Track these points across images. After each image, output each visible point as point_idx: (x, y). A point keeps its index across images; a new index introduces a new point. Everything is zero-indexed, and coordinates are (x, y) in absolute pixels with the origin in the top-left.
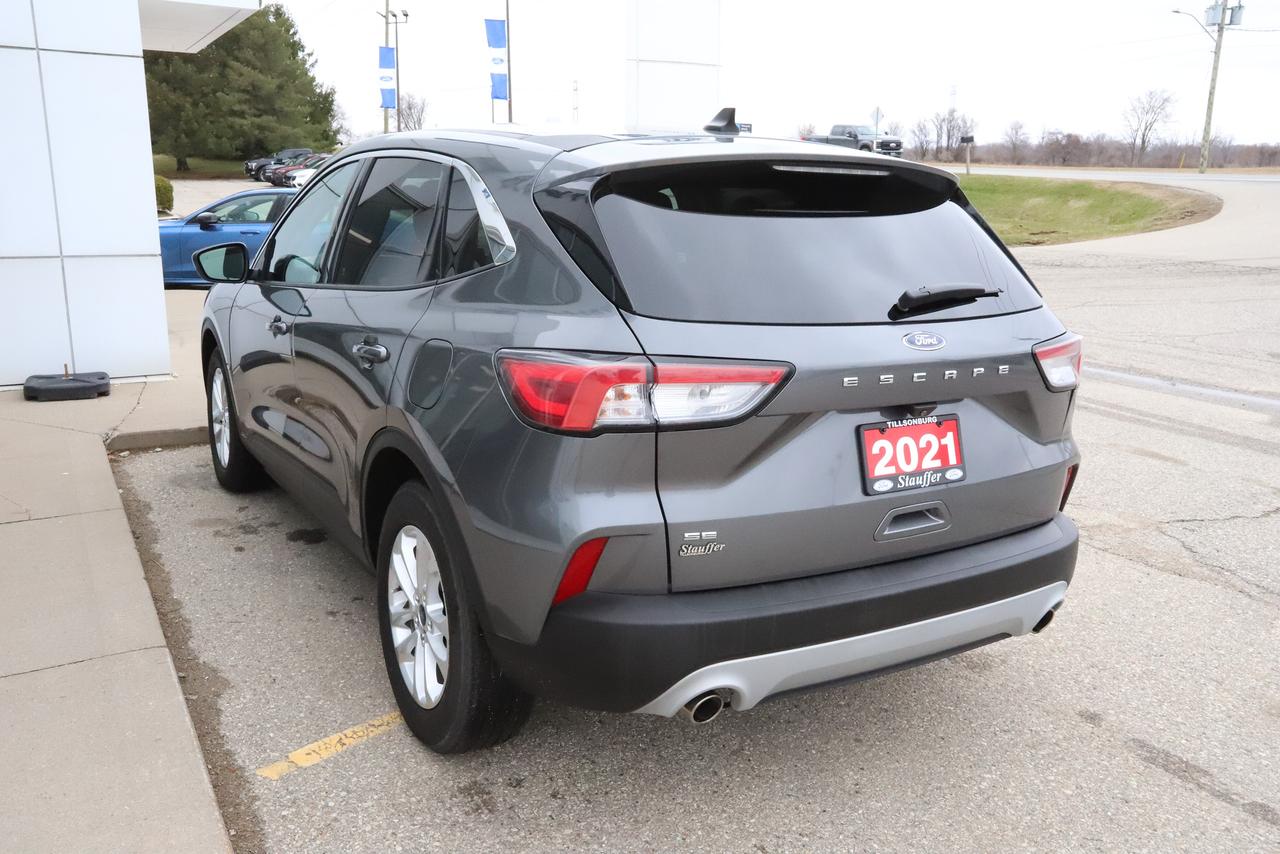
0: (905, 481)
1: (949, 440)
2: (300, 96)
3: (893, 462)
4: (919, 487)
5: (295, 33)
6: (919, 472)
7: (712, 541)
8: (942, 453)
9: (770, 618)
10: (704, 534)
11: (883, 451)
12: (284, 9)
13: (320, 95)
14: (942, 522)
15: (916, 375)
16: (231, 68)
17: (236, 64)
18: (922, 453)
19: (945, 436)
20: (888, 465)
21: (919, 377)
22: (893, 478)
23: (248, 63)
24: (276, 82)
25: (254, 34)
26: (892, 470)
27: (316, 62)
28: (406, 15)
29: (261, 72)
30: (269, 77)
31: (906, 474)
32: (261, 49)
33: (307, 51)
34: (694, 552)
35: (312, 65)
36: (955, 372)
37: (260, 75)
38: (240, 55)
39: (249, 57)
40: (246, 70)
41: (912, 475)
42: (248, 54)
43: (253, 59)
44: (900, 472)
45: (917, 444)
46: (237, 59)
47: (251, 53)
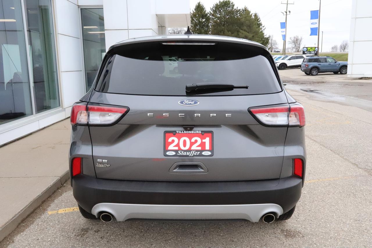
0: (181, 153)
1: (207, 140)
2: (258, 38)
3: (178, 145)
4: (188, 156)
5: (260, 21)
6: (189, 150)
7: (106, 163)
8: (203, 145)
9: (119, 192)
10: (103, 160)
11: (173, 141)
12: (257, 14)
13: (266, 38)
14: (203, 170)
15: (179, 114)
16: (240, 32)
17: (241, 31)
18: (192, 144)
19: (205, 139)
20: (175, 146)
21: (180, 115)
22: (176, 151)
23: (245, 30)
24: (252, 35)
25: (247, 22)
26: (177, 148)
27: (265, 28)
28: (290, 12)
29: (248, 33)
30: (250, 34)
31: (182, 150)
32: (249, 26)
33: (263, 26)
34: (101, 166)
35: (264, 30)
36: (200, 115)
37: (248, 34)
38: (243, 28)
39: (245, 29)
40: (244, 32)
41: (184, 151)
42: (245, 28)
43: (246, 29)
44: (180, 149)
45: (190, 140)
46: (242, 30)
47: (246, 27)
